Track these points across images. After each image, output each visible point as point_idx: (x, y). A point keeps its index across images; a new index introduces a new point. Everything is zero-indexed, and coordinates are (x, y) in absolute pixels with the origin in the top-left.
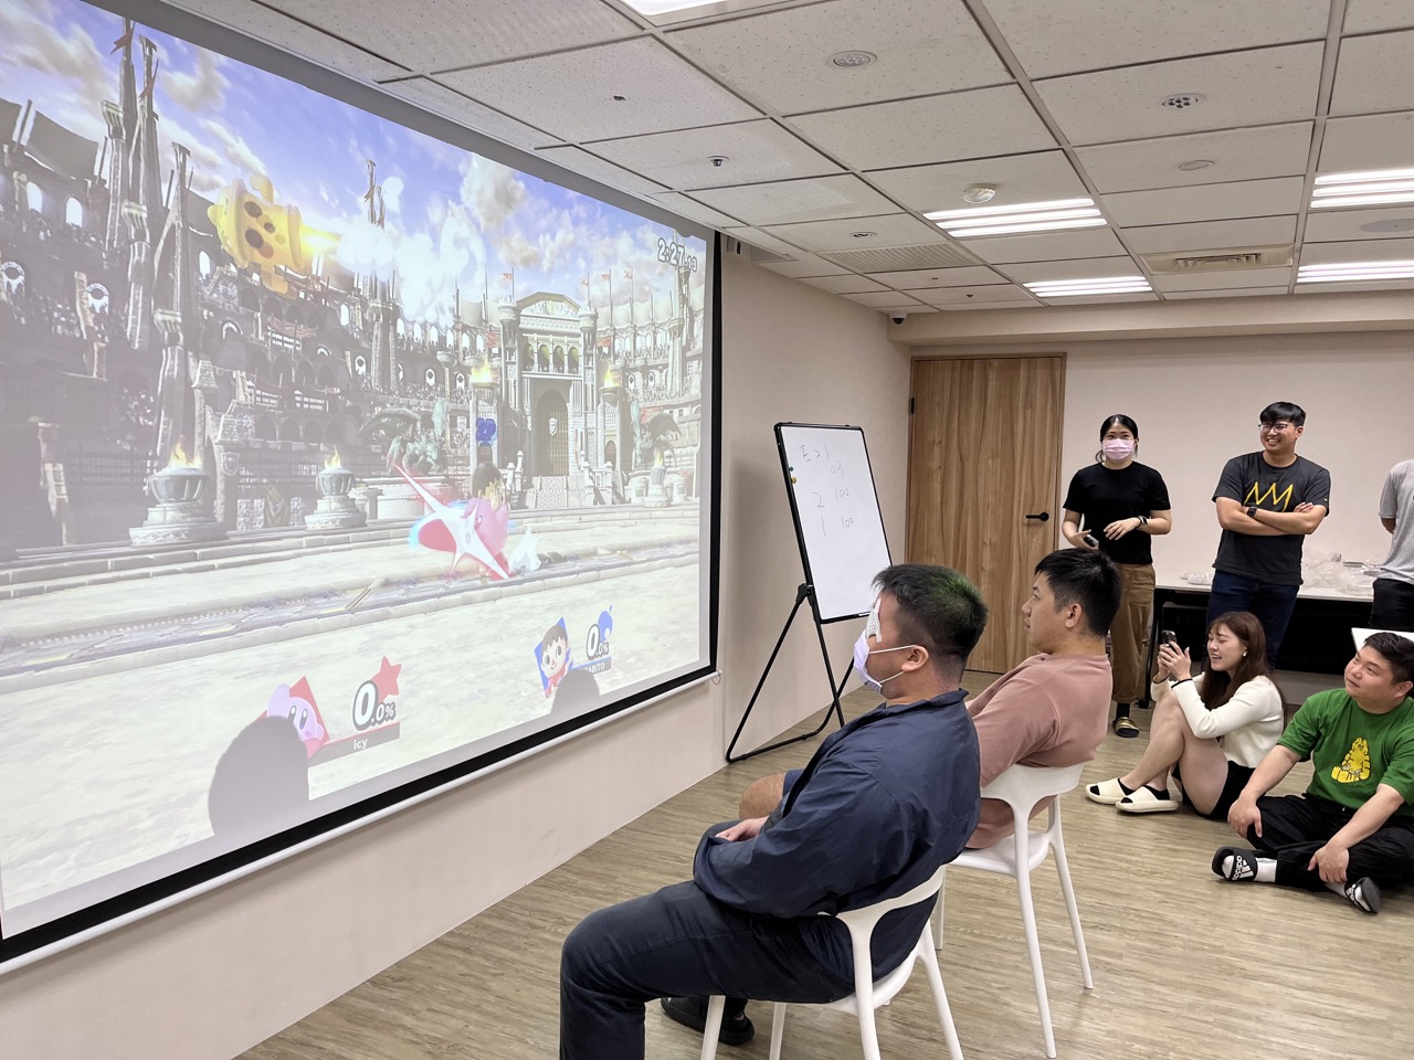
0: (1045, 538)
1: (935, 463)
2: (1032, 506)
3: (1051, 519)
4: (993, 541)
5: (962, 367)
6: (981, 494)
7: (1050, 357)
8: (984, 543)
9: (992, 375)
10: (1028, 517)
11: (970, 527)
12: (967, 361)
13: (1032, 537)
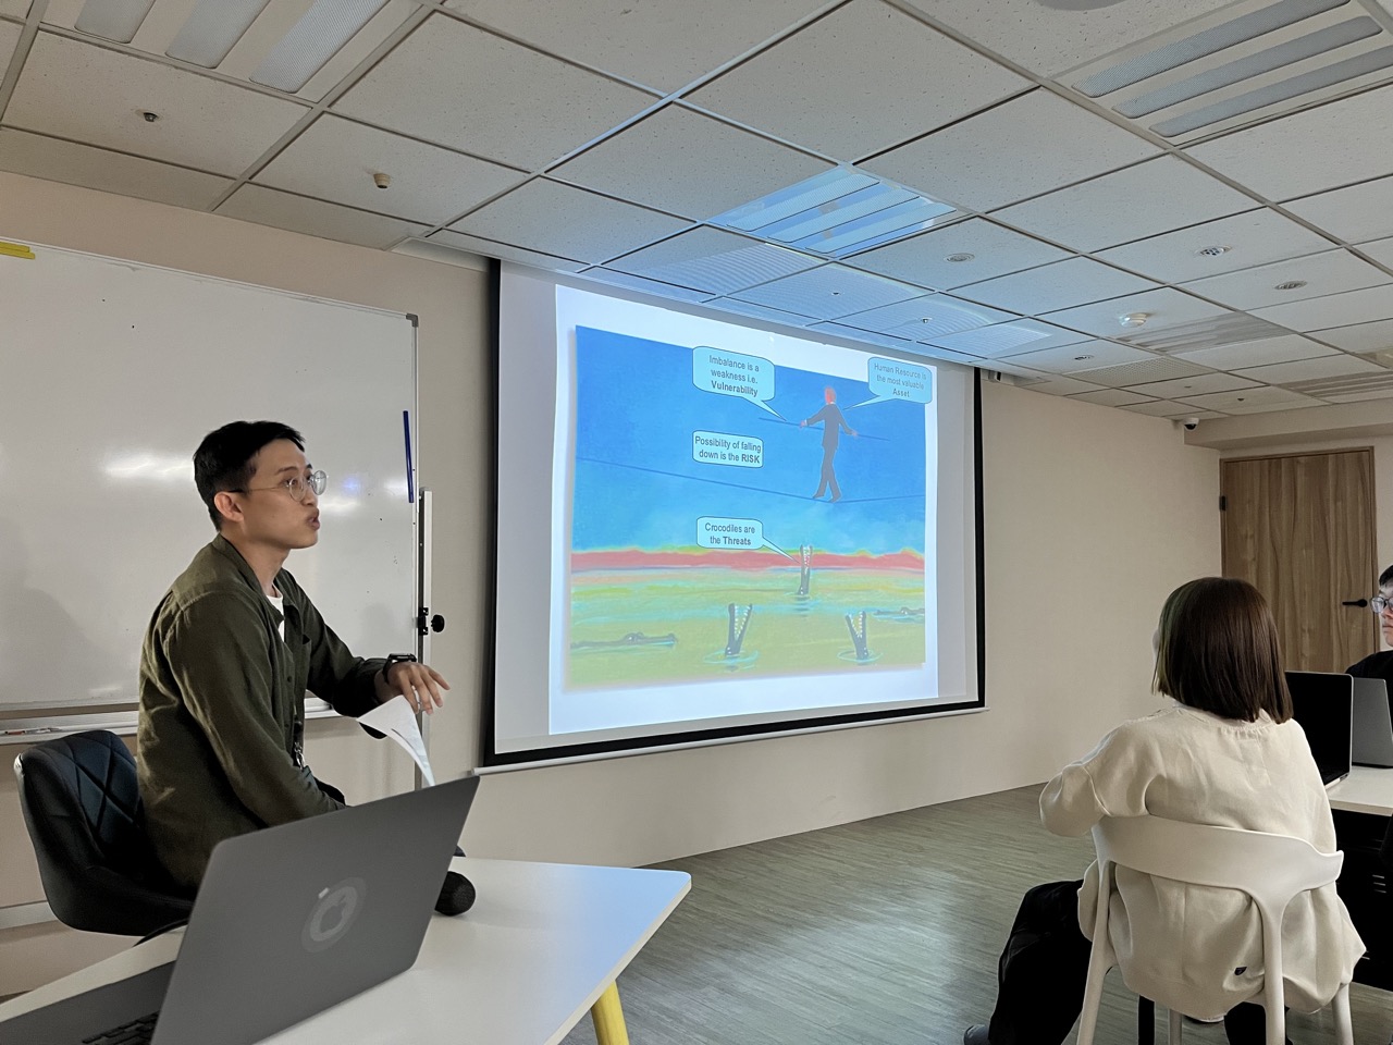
0: (1364, 624)
1: (1249, 556)
2: (1349, 595)
4: (1312, 627)
5: (1270, 465)
6: (1296, 584)
7: (1360, 451)
8: (1303, 630)
9: (1300, 472)
10: (1345, 604)
11: (1287, 615)
12: (1275, 460)
13: (1352, 622)
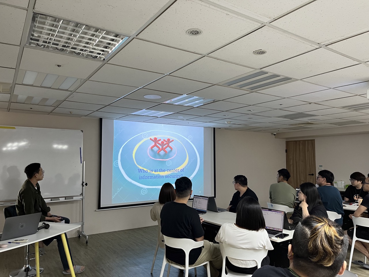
0: (313, 179)
1: (291, 163)
2: (310, 172)
3: (314, 175)
5: (295, 143)
6: (300, 170)
7: (312, 140)
9: (301, 144)
10: (309, 175)
